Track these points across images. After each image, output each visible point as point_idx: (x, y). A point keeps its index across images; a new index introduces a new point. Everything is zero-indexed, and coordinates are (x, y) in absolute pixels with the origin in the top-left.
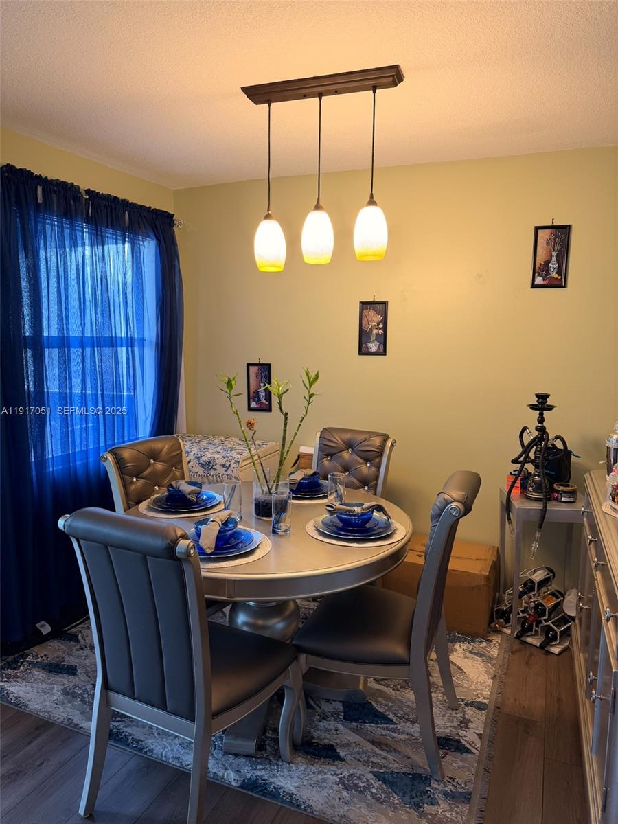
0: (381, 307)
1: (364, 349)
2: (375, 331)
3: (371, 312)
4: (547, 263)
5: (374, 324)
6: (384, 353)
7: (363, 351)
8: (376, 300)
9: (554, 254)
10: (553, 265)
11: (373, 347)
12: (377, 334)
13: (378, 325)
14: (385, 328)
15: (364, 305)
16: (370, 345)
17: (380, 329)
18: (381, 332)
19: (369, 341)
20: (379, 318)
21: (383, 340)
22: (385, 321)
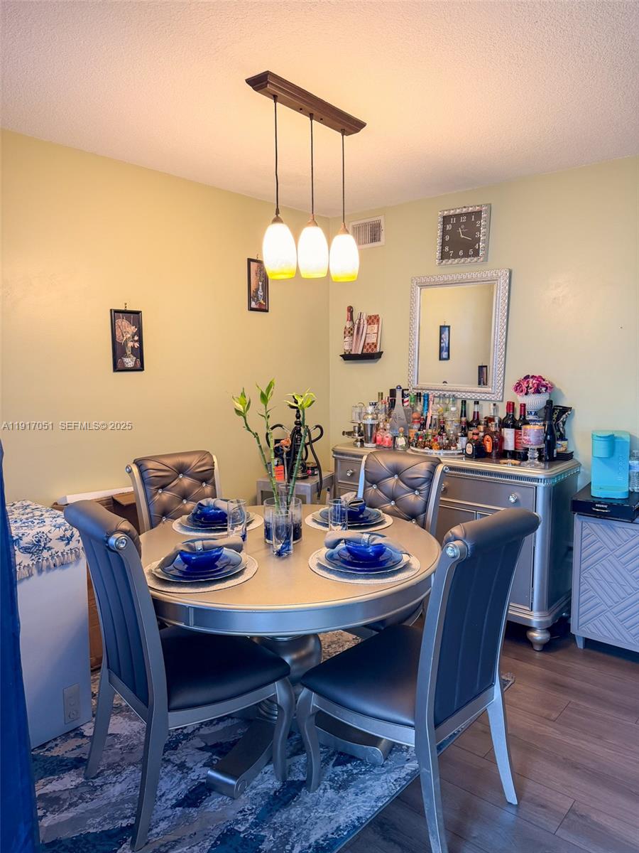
0: (134, 316)
1: (119, 366)
2: (130, 344)
3: (125, 323)
4: (257, 290)
5: (129, 336)
6: (141, 369)
7: (118, 367)
8: (128, 309)
9: (260, 283)
10: (260, 293)
11: (130, 362)
12: (133, 348)
13: (133, 337)
14: (140, 341)
15: (115, 313)
16: (126, 360)
17: (136, 341)
18: (137, 345)
19: (124, 354)
20: (133, 329)
21: (139, 353)
22: (139, 333)
